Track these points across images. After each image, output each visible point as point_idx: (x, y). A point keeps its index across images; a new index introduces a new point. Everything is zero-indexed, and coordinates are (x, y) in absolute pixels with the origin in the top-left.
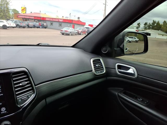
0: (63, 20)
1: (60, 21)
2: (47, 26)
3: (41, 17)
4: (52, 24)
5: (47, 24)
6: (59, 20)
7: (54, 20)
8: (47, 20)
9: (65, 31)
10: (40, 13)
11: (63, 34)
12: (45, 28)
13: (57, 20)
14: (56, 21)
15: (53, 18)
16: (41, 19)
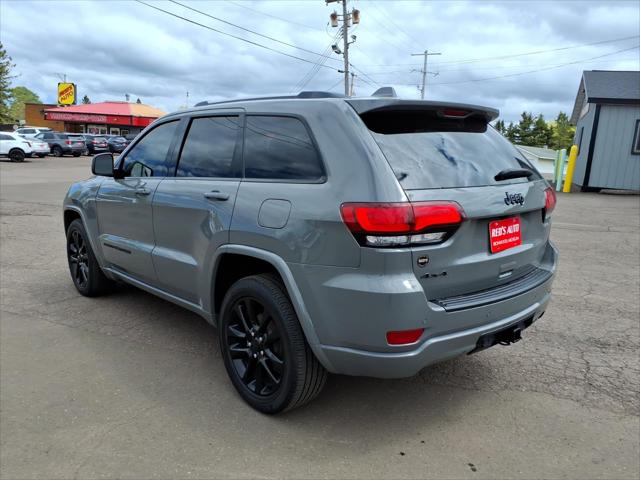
10: (127, 103)
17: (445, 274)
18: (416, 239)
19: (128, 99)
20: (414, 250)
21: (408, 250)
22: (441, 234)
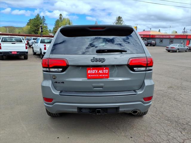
0: (175, 36)
1: (172, 37)
2: (156, 43)
3: (150, 35)
4: (161, 41)
5: (156, 42)
6: (170, 36)
7: (164, 37)
8: (156, 38)
9: (171, 48)
10: (150, 31)
11: (169, 51)
12: (154, 46)
13: (168, 37)
14: (166, 37)
15: (163, 35)
16: (151, 37)
17: (63, 83)
18: (52, 70)
19: (151, 30)
20: (51, 73)
21: (49, 73)
22: (61, 69)
